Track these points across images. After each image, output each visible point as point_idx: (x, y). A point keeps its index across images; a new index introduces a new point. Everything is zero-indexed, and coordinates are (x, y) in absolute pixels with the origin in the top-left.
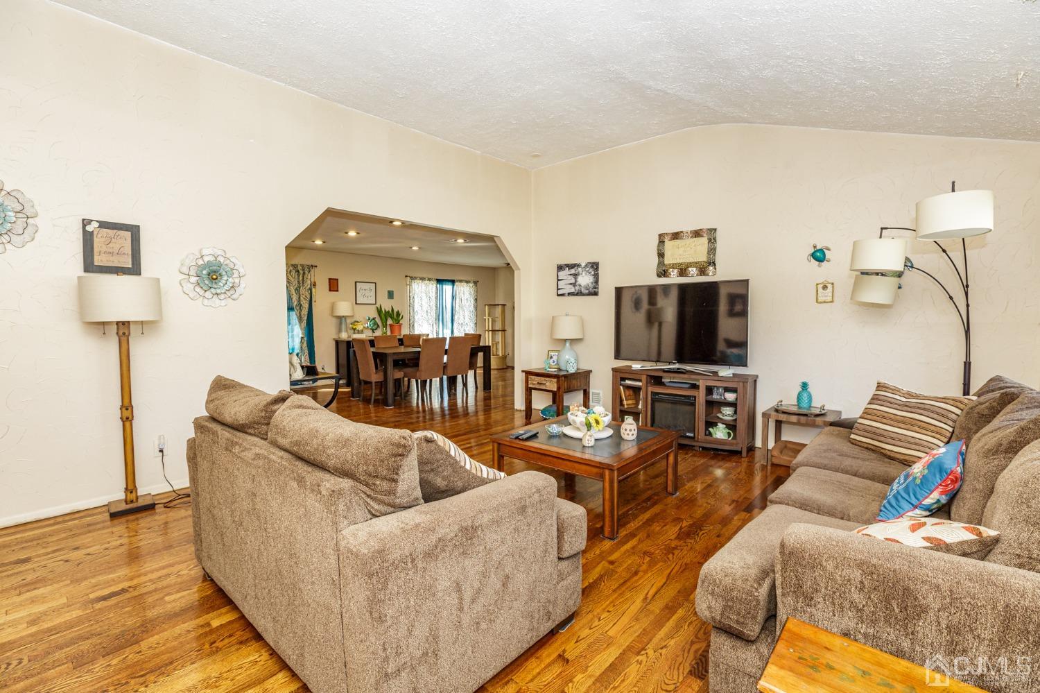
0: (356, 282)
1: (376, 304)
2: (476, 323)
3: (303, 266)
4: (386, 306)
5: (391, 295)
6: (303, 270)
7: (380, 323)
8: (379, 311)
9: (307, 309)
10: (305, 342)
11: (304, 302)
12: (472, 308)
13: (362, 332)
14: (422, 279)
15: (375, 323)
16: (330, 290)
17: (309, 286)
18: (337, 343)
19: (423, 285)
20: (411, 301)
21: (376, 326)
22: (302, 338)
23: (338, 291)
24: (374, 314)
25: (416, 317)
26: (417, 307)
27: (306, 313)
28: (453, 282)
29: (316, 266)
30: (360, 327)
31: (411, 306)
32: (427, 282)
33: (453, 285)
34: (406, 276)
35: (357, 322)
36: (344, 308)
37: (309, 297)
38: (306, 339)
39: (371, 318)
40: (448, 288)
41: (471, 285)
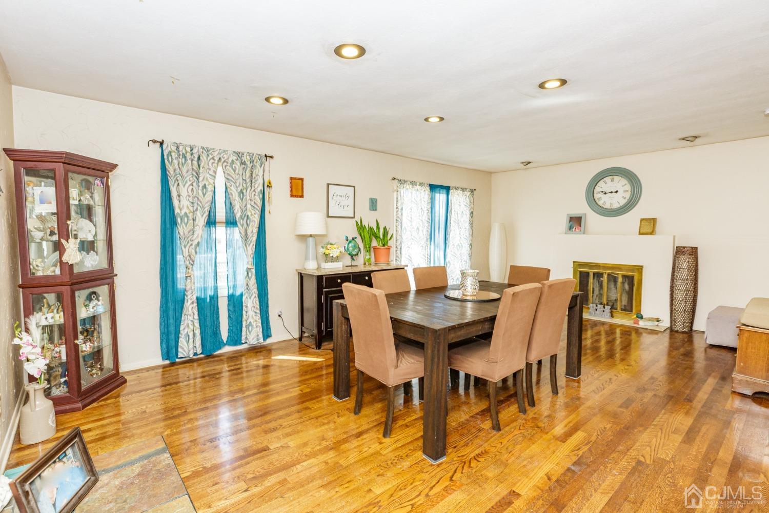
0: (328, 185)
1: (354, 217)
2: (471, 245)
3: (251, 155)
4: (369, 220)
5: (373, 204)
6: (252, 161)
7: (361, 246)
8: (360, 227)
9: (257, 224)
10: (254, 277)
11: (253, 212)
12: (467, 225)
13: (337, 259)
14: (413, 183)
15: (356, 246)
16: (292, 196)
17: (261, 188)
18: (301, 277)
19: (414, 192)
20: (399, 212)
21: (357, 250)
22: (248, 270)
23: (302, 196)
24: (353, 233)
25: (404, 237)
26: (405, 220)
27: (255, 230)
28: (447, 189)
29: (272, 157)
30: (335, 253)
31: (398, 220)
32: (418, 187)
33: (448, 194)
34: (394, 179)
35: (331, 244)
36: (312, 223)
37: (260, 203)
38: (254, 271)
39: (350, 238)
40: (441, 197)
41: (468, 193)
